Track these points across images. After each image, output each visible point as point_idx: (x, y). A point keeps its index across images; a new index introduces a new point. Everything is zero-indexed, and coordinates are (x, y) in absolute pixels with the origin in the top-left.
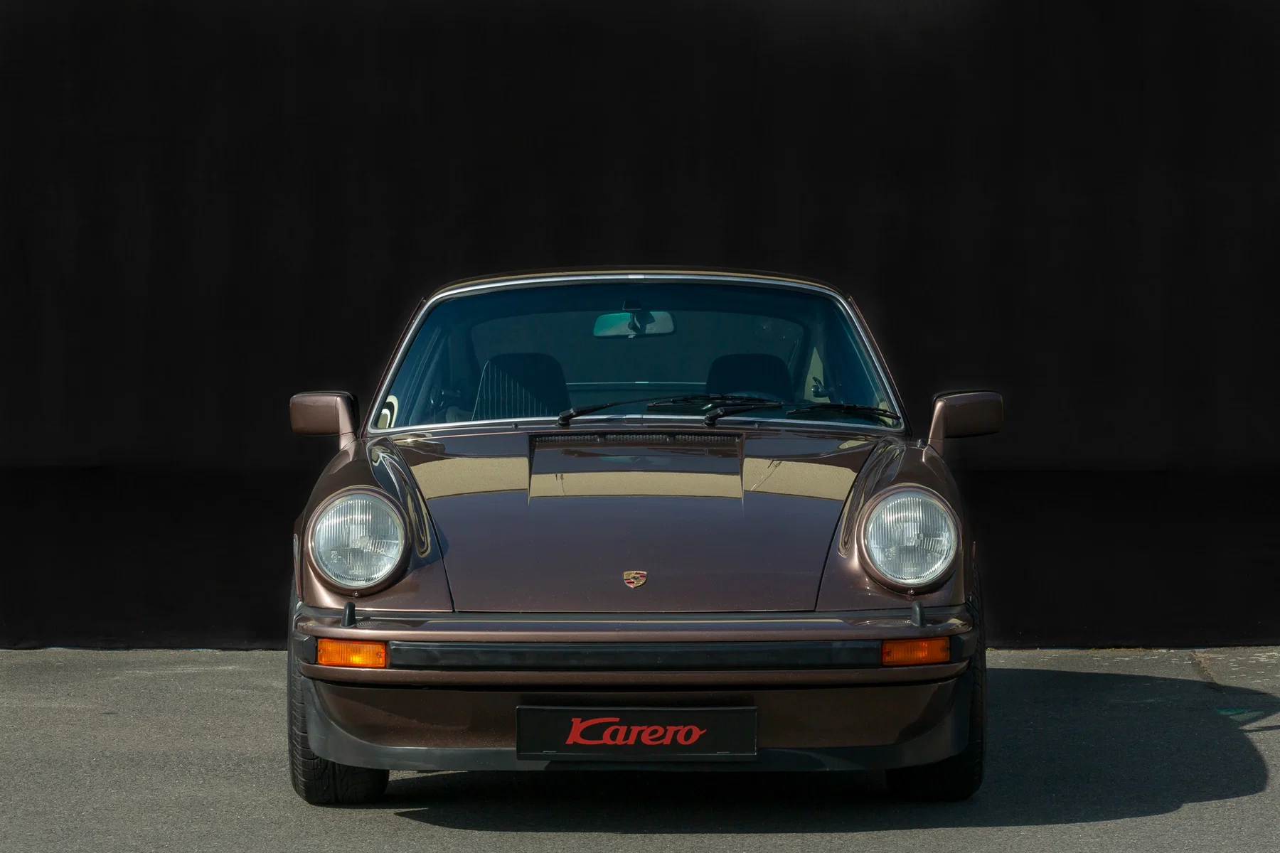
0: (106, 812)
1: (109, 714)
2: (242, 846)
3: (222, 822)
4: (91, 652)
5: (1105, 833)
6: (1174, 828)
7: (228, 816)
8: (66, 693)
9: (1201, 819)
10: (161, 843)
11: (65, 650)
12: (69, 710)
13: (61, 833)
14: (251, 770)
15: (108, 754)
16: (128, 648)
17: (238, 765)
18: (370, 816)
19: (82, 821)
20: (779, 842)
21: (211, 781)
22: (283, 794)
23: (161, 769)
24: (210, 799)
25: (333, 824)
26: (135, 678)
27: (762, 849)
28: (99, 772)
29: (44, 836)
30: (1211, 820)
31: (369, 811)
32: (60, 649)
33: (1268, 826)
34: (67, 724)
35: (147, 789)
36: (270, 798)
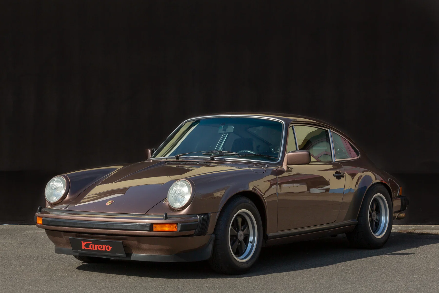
0: (20, 273)
1: (21, 244)
2: (60, 283)
3: (55, 276)
4: (16, 225)
5: (313, 280)
6: (334, 279)
7: (56, 274)
8: (9, 238)
9: (341, 276)
10: (36, 282)
11: (9, 225)
12: (10, 243)
13: (7, 279)
14: (63, 261)
15: (21, 256)
16: (27, 225)
17: (59, 259)
18: (98, 274)
19: (13, 275)
20: (218, 283)
21: (51, 264)
22: (72, 268)
23: (37, 260)
24: (51, 269)
25: (87, 277)
26: (29, 233)
27: (213, 284)
28: (18, 261)
29: (2, 280)
30: (344, 276)
31: (98, 273)
32: (7, 225)
33: (361, 278)
34: (9, 247)
35: (32, 266)
36: (68, 269)
